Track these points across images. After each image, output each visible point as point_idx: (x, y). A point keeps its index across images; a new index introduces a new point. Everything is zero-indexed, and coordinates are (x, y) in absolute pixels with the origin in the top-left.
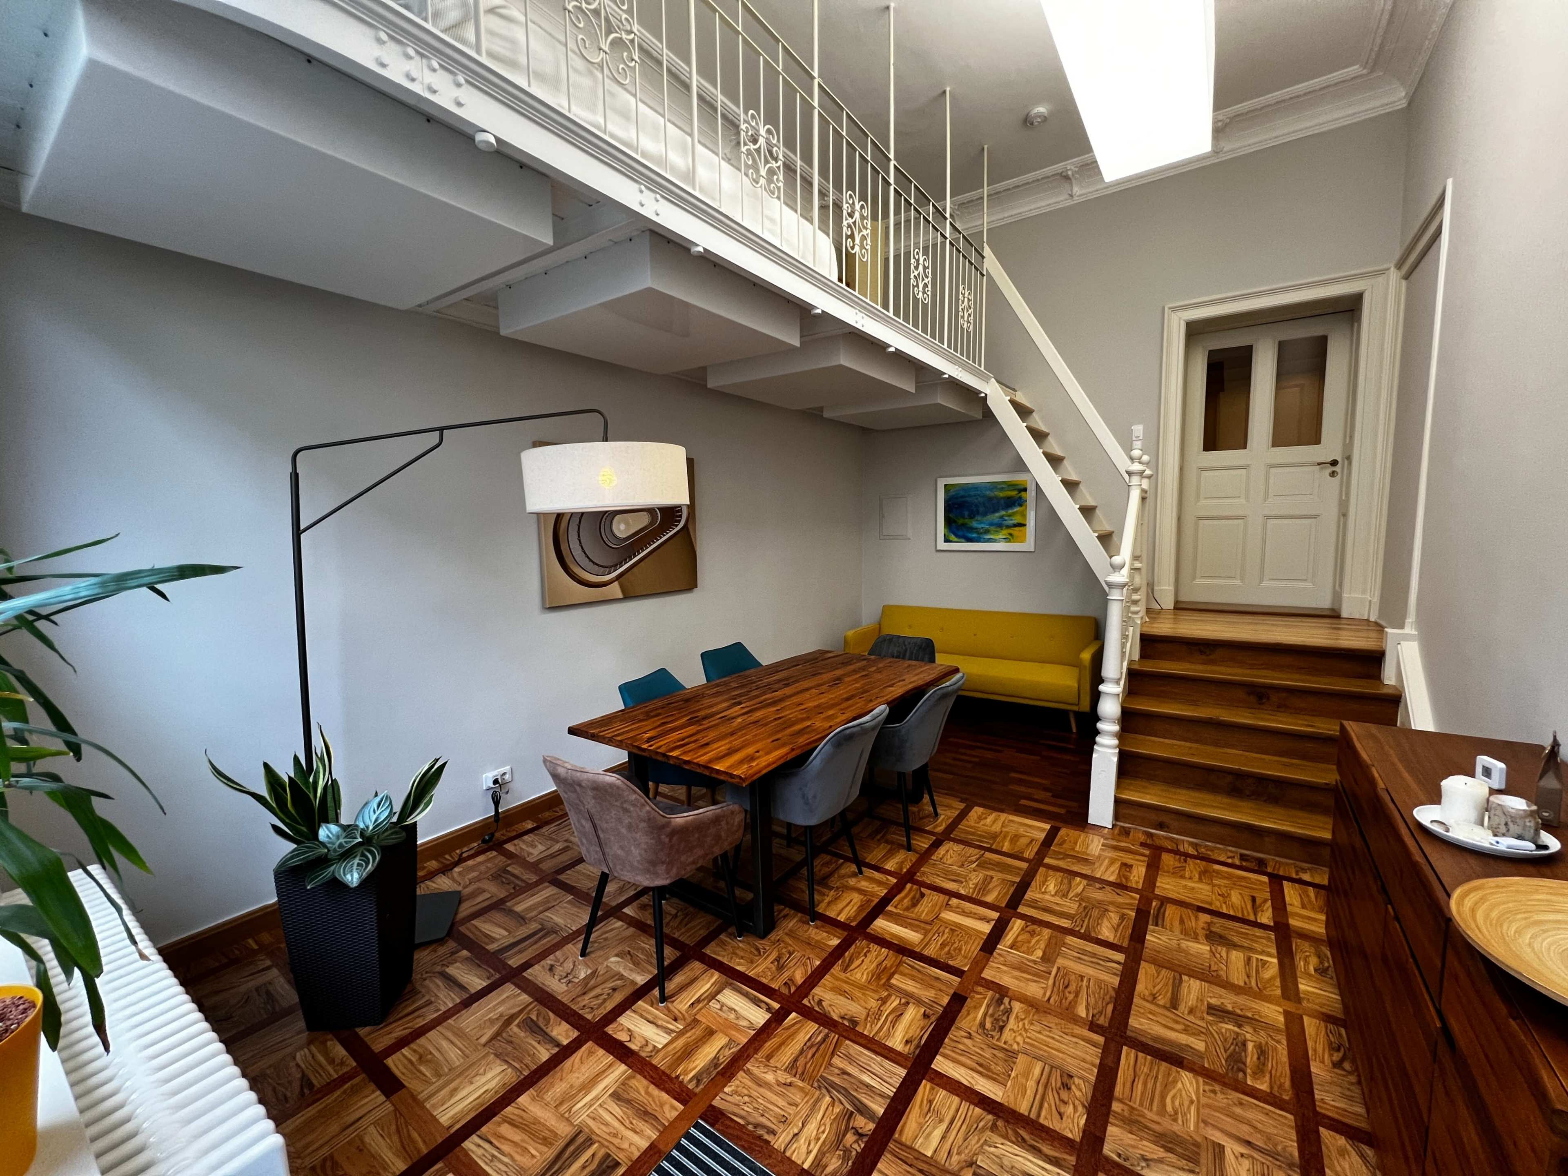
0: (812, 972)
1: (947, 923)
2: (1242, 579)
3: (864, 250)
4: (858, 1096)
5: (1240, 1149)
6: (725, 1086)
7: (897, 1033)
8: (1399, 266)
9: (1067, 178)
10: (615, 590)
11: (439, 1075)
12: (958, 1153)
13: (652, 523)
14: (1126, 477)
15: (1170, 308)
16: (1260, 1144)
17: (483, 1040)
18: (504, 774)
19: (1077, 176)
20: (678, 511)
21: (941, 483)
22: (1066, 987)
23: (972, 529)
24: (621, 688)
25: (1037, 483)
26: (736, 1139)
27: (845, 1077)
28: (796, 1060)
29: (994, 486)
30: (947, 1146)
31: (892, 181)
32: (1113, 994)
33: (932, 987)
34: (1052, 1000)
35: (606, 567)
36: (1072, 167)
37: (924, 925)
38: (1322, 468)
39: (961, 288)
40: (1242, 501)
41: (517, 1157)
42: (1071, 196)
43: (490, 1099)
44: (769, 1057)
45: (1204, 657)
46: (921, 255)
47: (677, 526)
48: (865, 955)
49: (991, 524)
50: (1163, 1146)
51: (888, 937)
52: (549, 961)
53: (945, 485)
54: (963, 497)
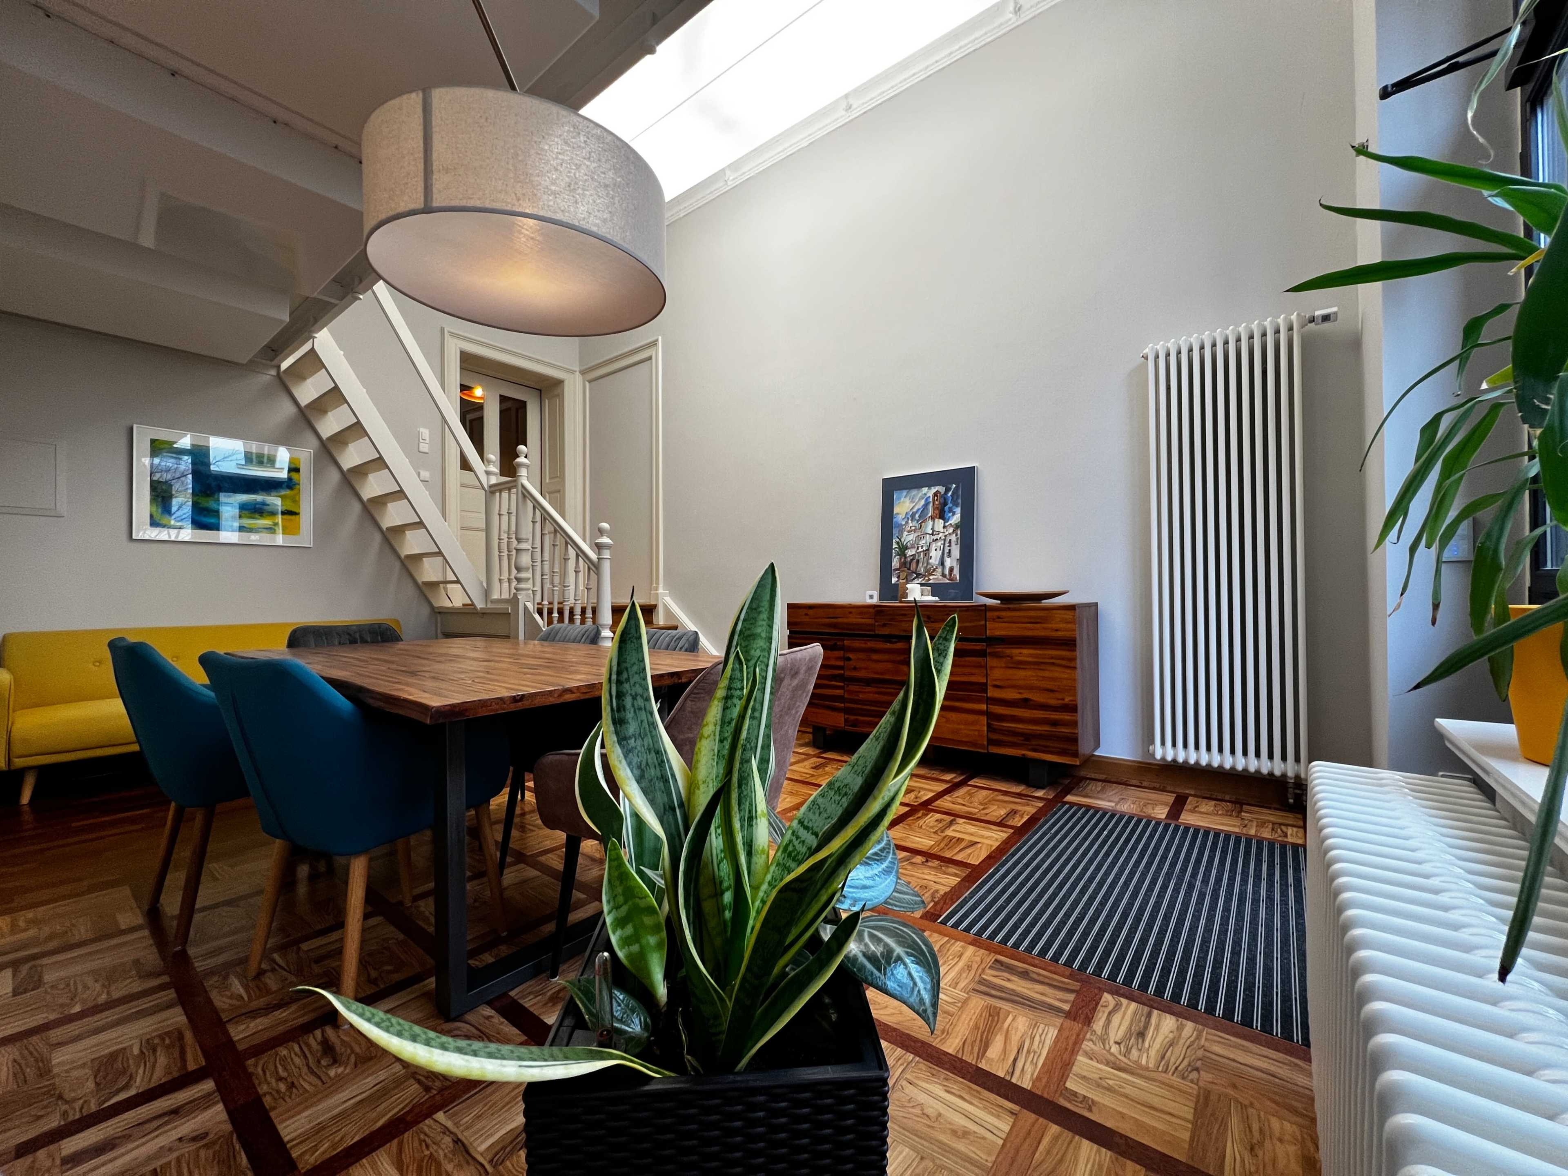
8: (584, 373)
21: (143, 435)
53: (152, 441)
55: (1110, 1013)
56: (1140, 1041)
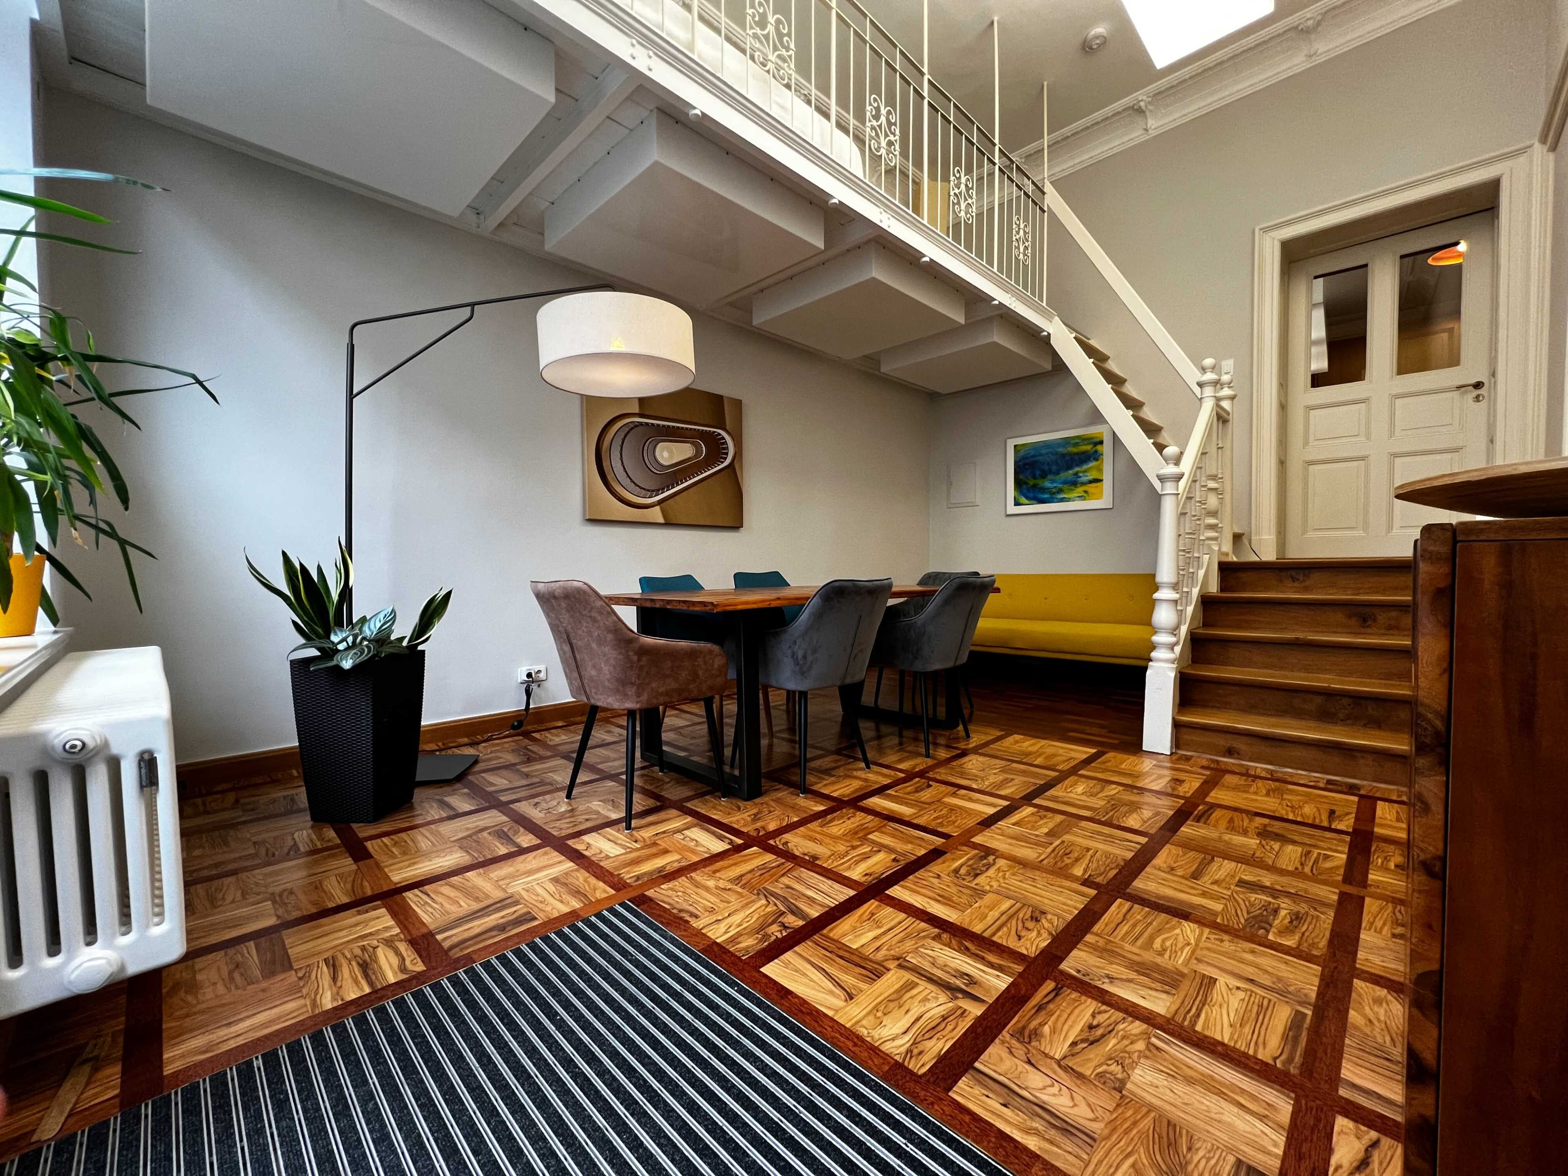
0: (787, 825)
1: (946, 805)
2: (1365, 529)
3: (891, 155)
4: (796, 903)
5: (1234, 982)
6: (663, 884)
7: (858, 869)
8: (1543, 140)
9: (1140, 111)
10: (656, 515)
11: (404, 853)
12: (887, 950)
13: (697, 455)
14: (1197, 390)
15: (1261, 229)
16: (1268, 983)
17: (452, 839)
18: (539, 672)
19: (1150, 107)
20: (724, 449)
21: (1011, 444)
22: (1067, 854)
23: (1043, 490)
24: (641, 580)
25: (1114, 432)
26: (657, 917)
27: (789, 890)
28: (742, 876)
29: (1067, 441)
30: (878, 944)
31: (925, 94)
32: (1122, 863)
33: (911, 843)
34: (1045, 862)
35: (648, 490)
36: (1144, 98)
37: (922, 806)
38: (1464, 393)
39: (1015, 219)
40: (1362, 439)
41: (446, 905)
42: (1146, 130)
43: (440, 871)
44: (715, 872)
45: (1296, 584)
46: (963, 175)
47: (722, 462)
48: (849, 819)
49: (1065, 483)
50: (1136, 971)
51: (878, 810)
52: (536, 800)
53: (1015, 446)
54: (1033, 456)
55: (404, 959)
56: (361, 962)
